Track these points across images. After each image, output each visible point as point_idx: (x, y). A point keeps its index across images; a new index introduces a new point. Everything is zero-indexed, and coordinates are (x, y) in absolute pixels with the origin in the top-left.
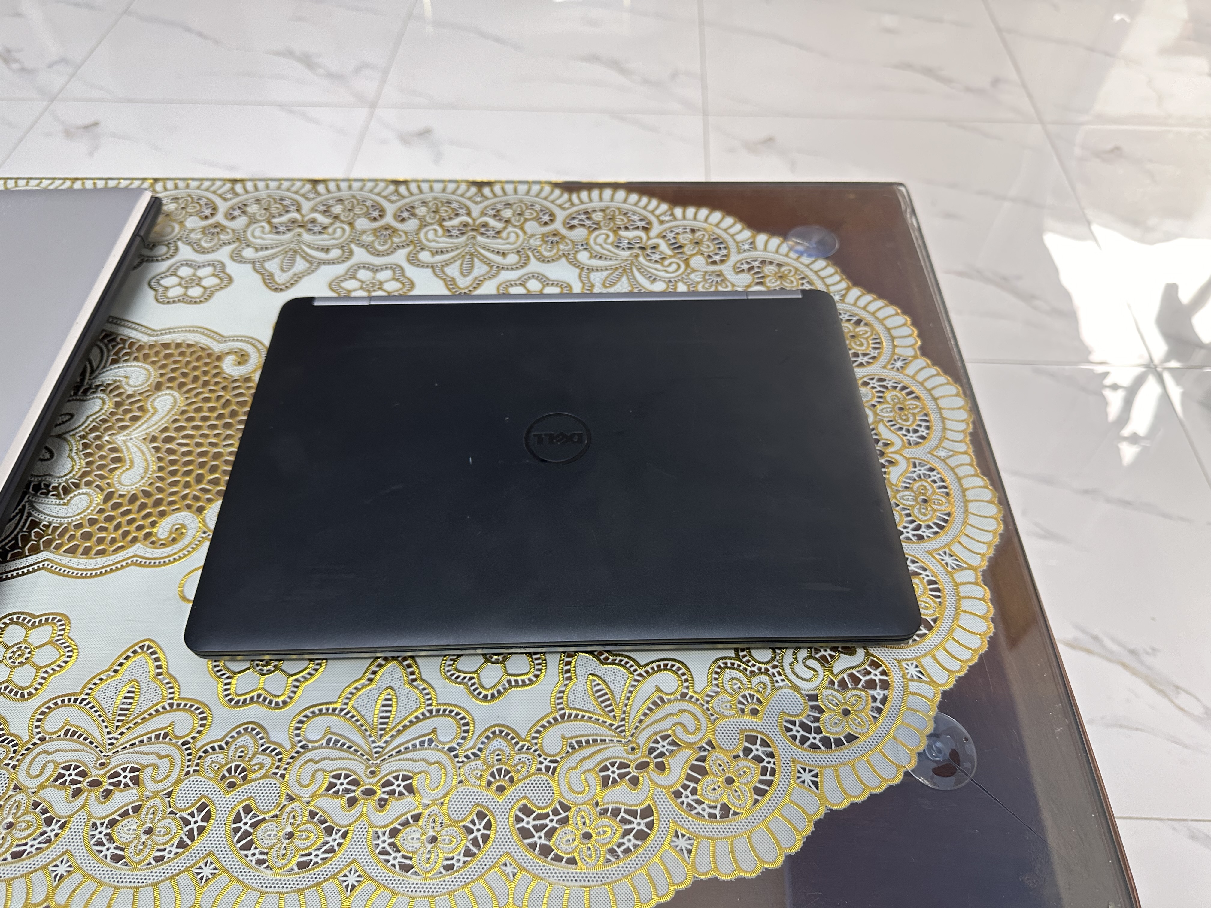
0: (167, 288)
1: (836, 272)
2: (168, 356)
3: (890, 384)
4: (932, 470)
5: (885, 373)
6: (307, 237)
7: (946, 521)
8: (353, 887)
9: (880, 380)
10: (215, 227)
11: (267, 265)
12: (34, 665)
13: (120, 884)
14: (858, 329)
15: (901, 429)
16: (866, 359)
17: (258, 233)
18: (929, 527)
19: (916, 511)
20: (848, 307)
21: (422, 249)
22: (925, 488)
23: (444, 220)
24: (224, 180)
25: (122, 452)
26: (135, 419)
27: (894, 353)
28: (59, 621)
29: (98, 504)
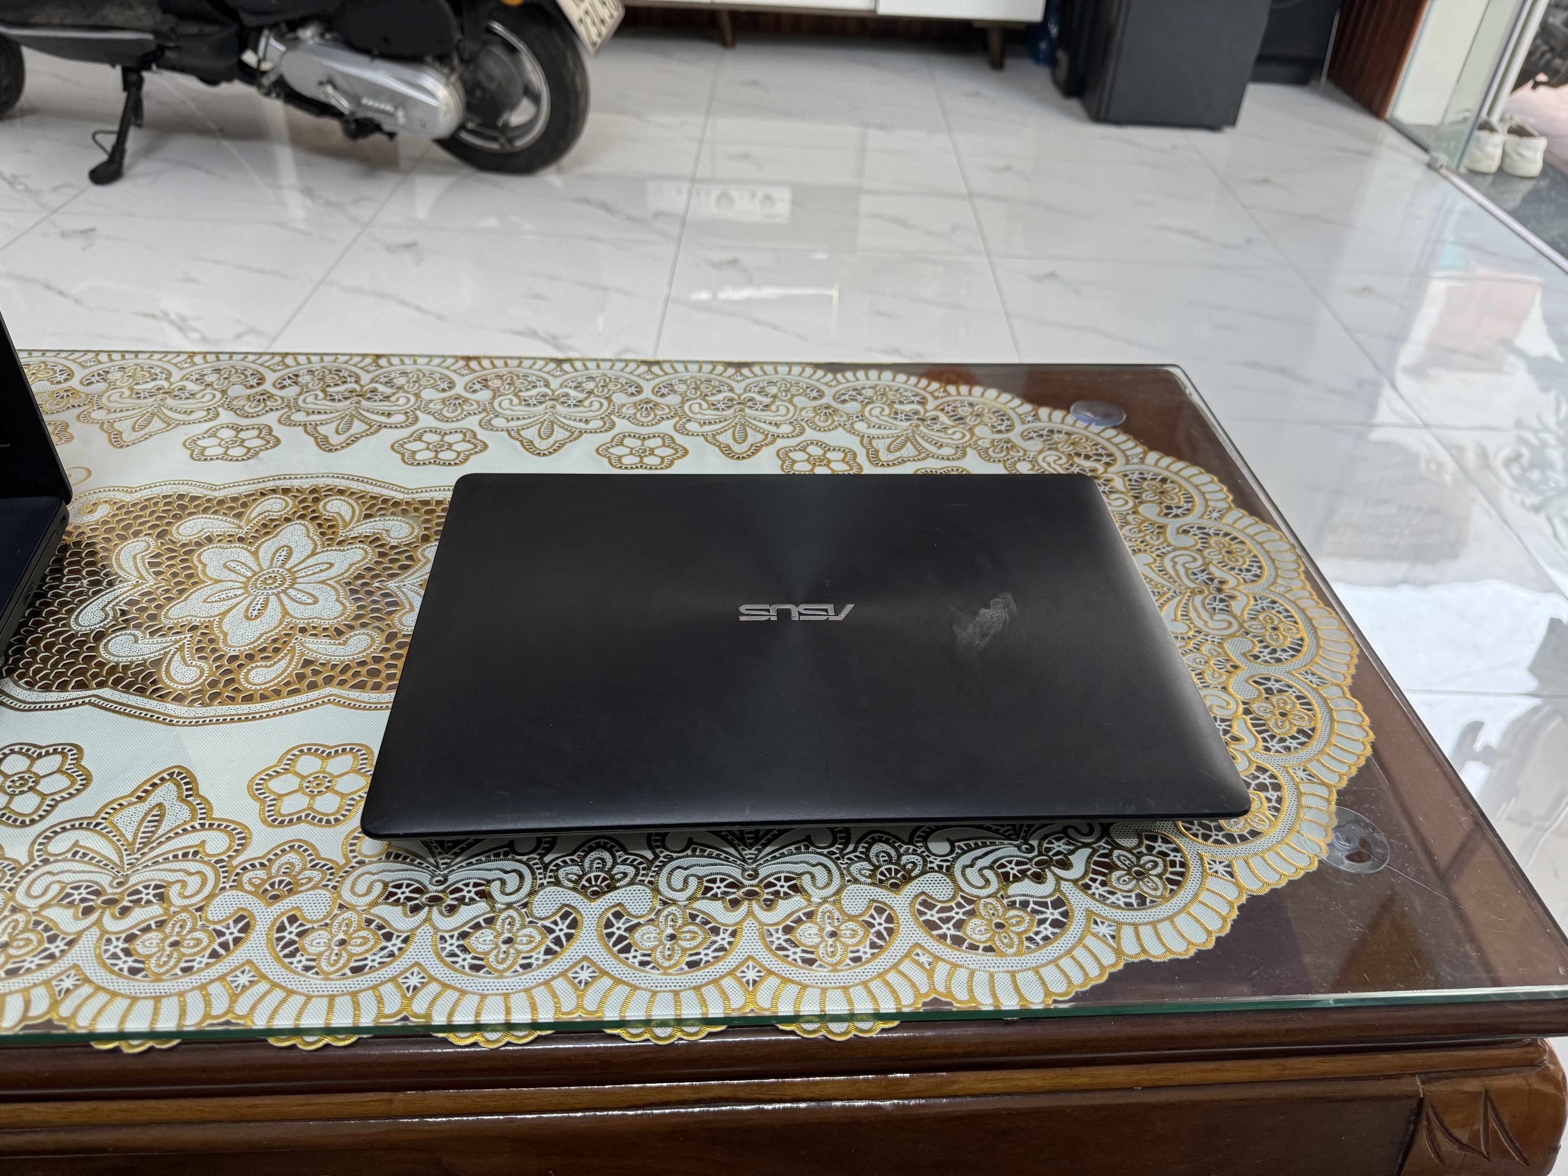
0: (414, 453)
1: (1129, 439)
2: (428, 512)
3: (1211, 532)
4: (1274, 602)
5: (1204, 523)
6: (560, 408)
7: (1301, 646)
8: (755, 982)
9: (1199, 528)
10: (456, 399)
11: (522, 433)
12: (337, 793)
13: (486, 992)
14: (1165, 486)
15: (1233, 569)
16: (1180, 511)
17: (505, 404)
18: (1284, 650)
19: (1268, 638)
20: (1151, 468)
21: (689, 420)
22: (1271, 618)
23: (706, 395)
24: (457, 358)
25: (397, 597)
26: (404, 568)
27: (1207, 506)
28: (359, 751)
29: (381, 643)
